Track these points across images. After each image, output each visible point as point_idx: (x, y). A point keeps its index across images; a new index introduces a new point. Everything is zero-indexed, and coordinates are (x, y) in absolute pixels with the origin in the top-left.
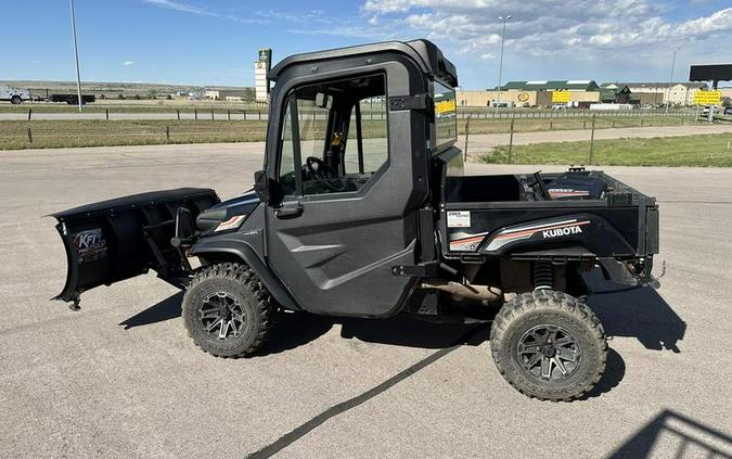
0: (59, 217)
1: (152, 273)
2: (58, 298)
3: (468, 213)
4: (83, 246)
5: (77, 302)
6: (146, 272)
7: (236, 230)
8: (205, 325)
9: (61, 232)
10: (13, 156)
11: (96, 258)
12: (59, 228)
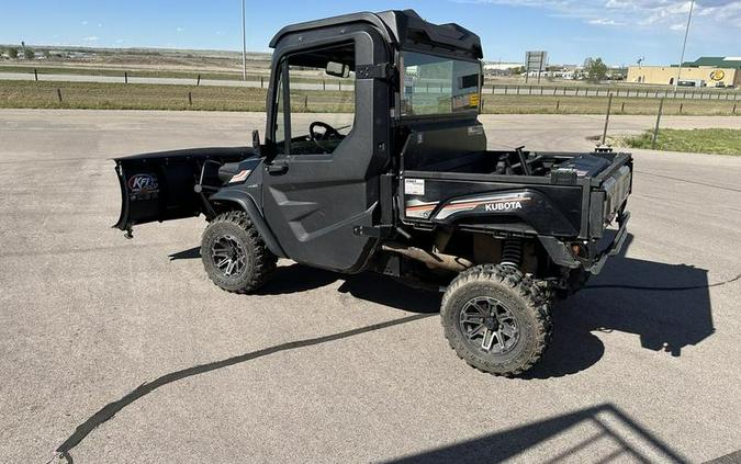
0: (117, 161)
1: (202, 216)
2: (116, 226)
3: (422, 181)
4: (137, 186)
5: (130, 231)
6: (198, 216)
7: (243, 182)
8: (217, 262)
9: (118, 173)
10: (173, 116)
11: (148, 197)
12: (117, 168)
